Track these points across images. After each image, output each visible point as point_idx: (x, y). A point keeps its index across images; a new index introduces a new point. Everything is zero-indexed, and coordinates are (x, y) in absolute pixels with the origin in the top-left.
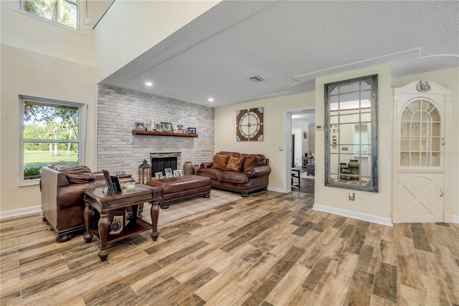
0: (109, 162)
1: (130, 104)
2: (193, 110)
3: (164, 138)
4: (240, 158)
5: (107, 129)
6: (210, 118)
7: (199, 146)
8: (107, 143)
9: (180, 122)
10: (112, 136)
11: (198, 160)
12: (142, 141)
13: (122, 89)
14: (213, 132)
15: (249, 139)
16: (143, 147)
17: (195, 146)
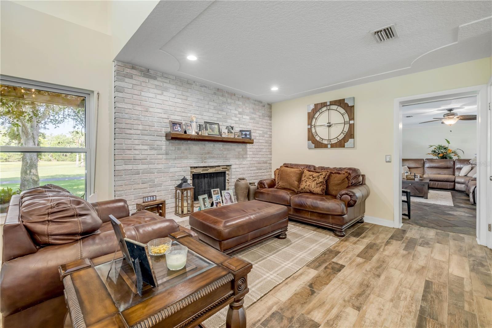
0: (132, 181)
1: (162, 94)
2: (246, 105)
3: (210, 144)
4: (322, 174)
5: (128, 131)
6: (267, 118)
7: (254, 156)
8: (128, 152)
9: (230, 123)
10: (136, 142)
11: (252, 176)
12: (179, 149)
13: (150, 70)
14: (271, 136)
15: (329, 146)
16: (181, 158)
17: (248, 156)
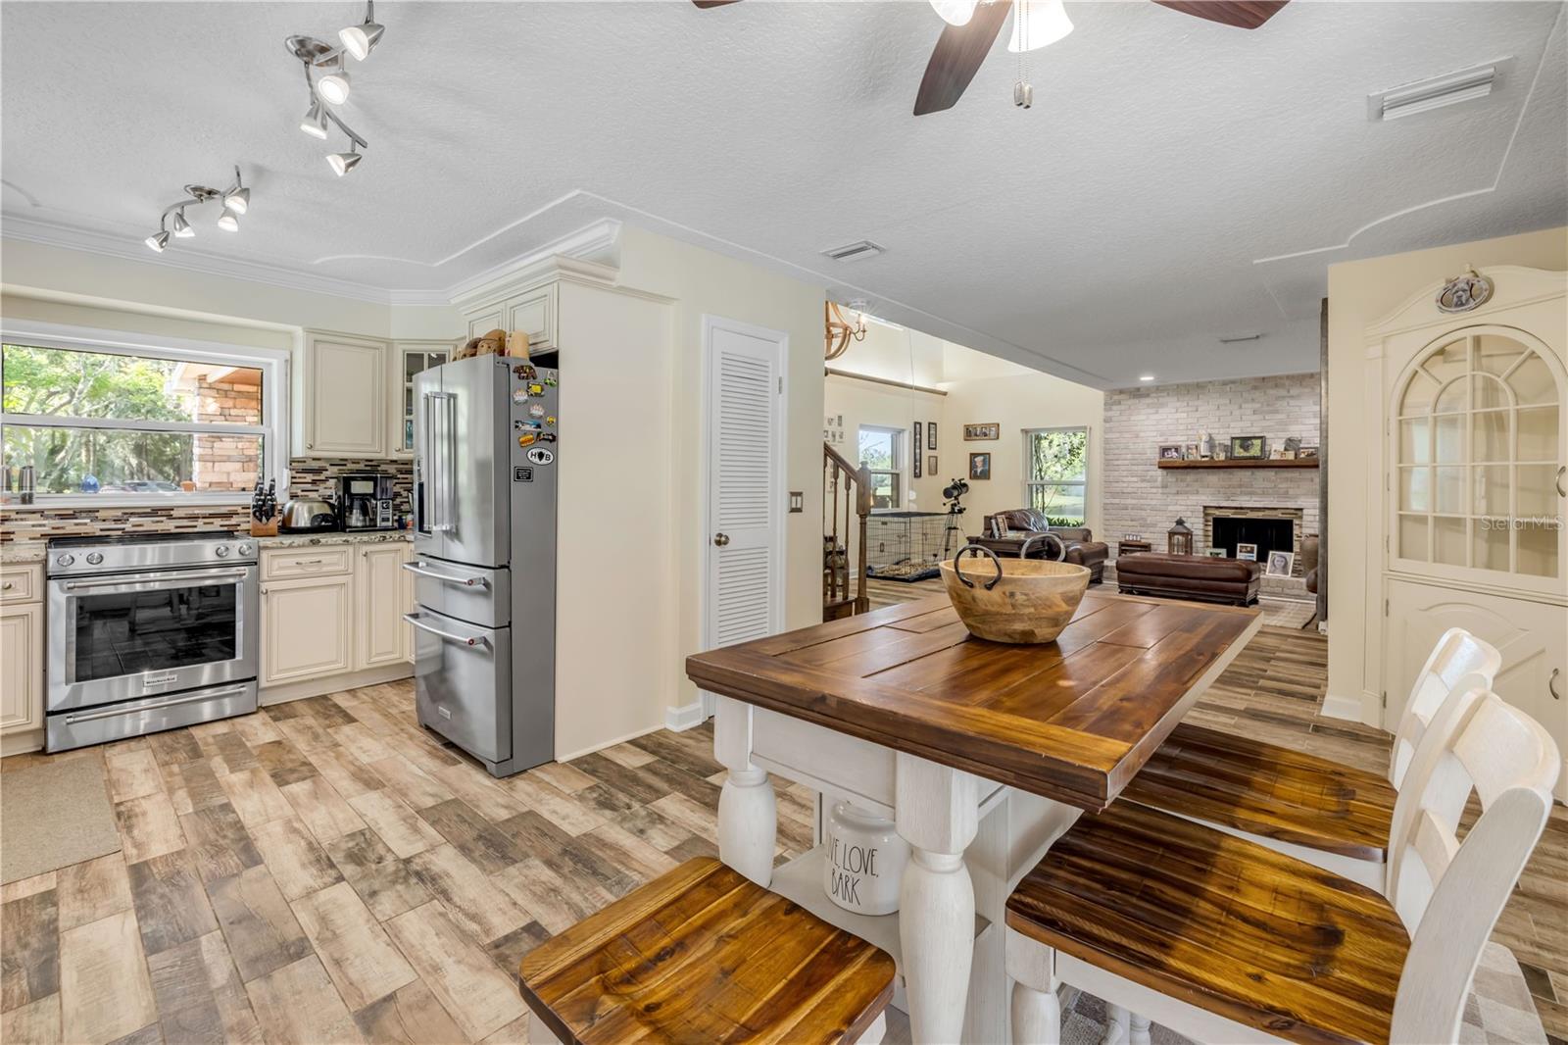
1: (1157, 413)
3: (1243, 472)
12: (1184, 482)
13: (1140, 390)
16: (1186, 493)
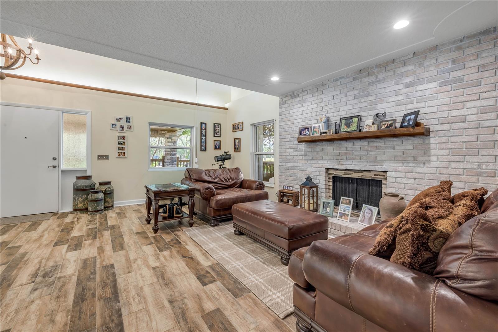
1: (302, 106)
2: (428, 63)
3: (347, 144)
5: (284, 140)
7: (456, 158)
8: (284, 154)
9: (381, 109)
13: (295, 92)
16: (316, 159)
